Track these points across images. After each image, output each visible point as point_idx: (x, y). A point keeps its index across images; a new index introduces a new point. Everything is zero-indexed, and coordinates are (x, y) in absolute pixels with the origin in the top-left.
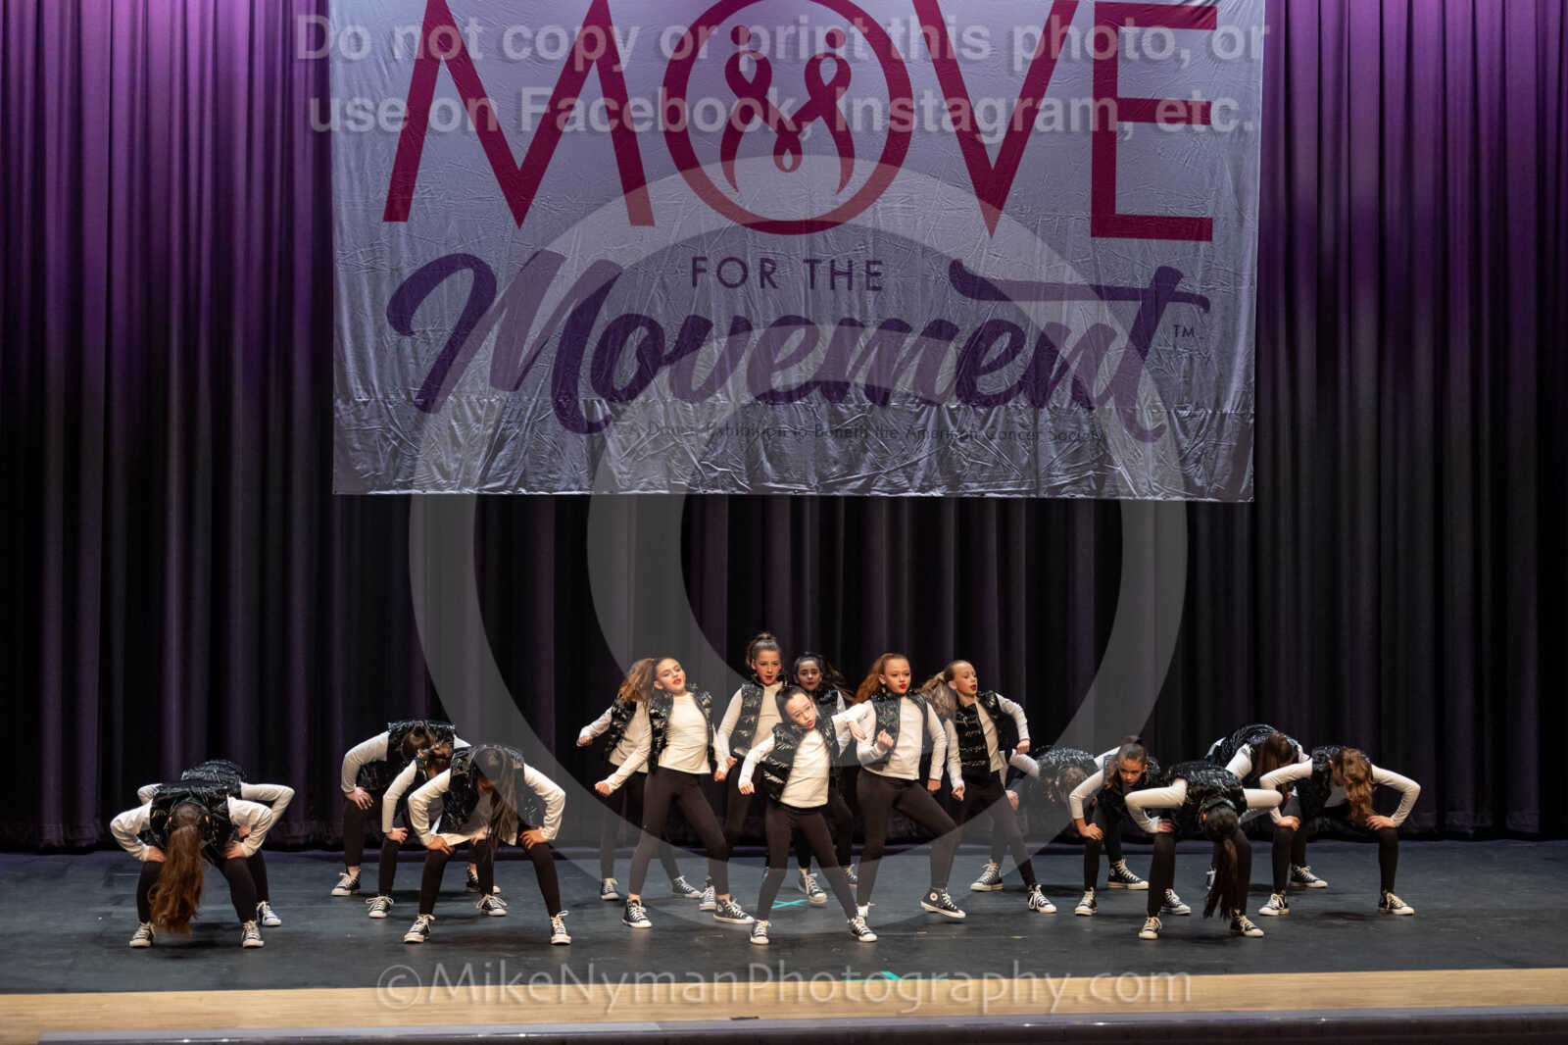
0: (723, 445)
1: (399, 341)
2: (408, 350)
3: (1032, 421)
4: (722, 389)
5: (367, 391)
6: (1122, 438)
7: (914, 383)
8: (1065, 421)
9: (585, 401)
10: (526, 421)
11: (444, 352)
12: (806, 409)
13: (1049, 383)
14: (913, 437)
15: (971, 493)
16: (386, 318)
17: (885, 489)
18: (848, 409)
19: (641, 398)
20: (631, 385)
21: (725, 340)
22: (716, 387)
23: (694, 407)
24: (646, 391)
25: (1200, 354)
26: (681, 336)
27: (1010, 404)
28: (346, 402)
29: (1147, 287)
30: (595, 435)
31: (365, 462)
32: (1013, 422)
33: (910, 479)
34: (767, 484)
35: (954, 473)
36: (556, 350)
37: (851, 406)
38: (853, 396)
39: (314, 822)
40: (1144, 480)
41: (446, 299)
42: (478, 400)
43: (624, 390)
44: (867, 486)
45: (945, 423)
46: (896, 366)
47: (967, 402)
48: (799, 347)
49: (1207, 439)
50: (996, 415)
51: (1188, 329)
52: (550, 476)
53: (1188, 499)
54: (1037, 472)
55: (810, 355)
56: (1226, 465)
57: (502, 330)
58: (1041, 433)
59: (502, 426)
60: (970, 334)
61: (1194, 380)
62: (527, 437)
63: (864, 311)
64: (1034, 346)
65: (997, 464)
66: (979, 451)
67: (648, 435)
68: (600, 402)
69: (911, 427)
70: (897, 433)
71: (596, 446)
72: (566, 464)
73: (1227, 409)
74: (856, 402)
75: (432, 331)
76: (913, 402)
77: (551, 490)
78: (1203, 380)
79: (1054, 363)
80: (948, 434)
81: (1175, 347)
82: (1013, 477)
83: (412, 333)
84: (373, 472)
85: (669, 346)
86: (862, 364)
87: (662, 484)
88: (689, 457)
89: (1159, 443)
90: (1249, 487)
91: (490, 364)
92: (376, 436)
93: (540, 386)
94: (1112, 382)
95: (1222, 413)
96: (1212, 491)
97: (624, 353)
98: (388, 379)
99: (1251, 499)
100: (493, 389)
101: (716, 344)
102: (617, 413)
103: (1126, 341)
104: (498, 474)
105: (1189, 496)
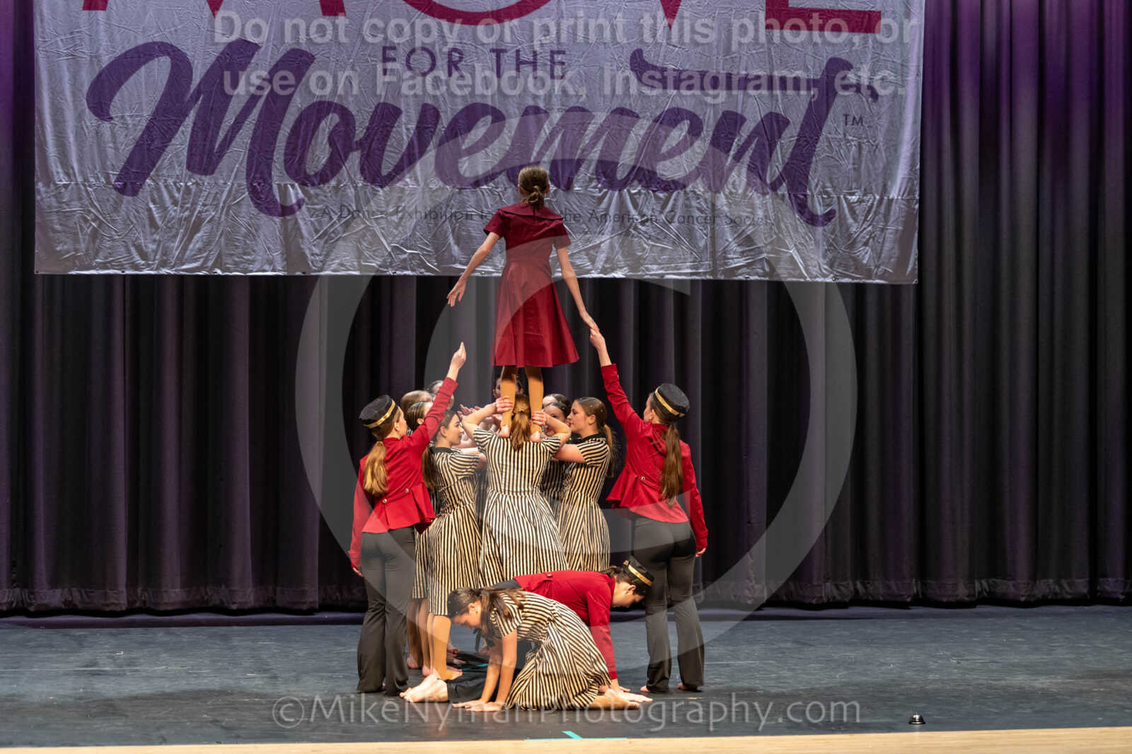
0: (413, 226)
1: (99, 126)
2: (107, 135)
3: (710, 206)
4: (412, 173)
5: (67, 174)
6: (794, 223)
7: (596, 172)
8: (740, 206)
9: (279, 185)
10: (221, 204)
11: (142, 136)
12: (492, 193)
13: (725, 169)
14: (596, 221)
15: (651, 275)
16: (86, 104)
19: (333, 183)
20: (323, 170)
21: (414, 126)
22: (406, 170)
23: (384, 191)
24: (338, 175)
25: (868, 142)
26: (372, 121)
27: (688, 190)
28: (47, 185)
29: (819, 77)
30: (288, 218)
31: (65, 243)
32: (692, 207)
33: (593, 261)
34: (454, 266)
35: (635, 255)
36: (250, 136)
39: (17, 590)
40: (815, 263)
41: (143, 83)
42: (175, 183)
43: (316, 174)
45: (626, 207)
46: (579, 151)
47: (647, 187)
48: (486, 133)
49: (875, 223)
50: (675, 200)
51: (857, 119)
52: (245, 257)
53: (855, 281)
54: (713, 253)
55: (496, 142)
56: (892, 248)
57: (198, 115)
58: (719, 217)
59: (199, 208)
60: (651, 121)
61: (863, 166)
62: (222, 220)
63: (549, 97)
64: (711, 133)
65: (674, 245)
66: (659, 234)
67: (340, 217)
68: (293, 186)
69: (594, 211)
70: (580, 216)
71: (290, 227)
72: (260, 246)
73: (894, 194)
75: (131, 116)
76: (595, 187)
77: (246, 270)
78: (871, 166)
79: (729, 150)
80: (629, 219)
81: (845, 135)
82: (690, 260)
83: (112, 118)
84: (73, 253)
85: (360, 133)
86: (547, 150)
88: (379, 239)
89: (830, 226)
90: (913, 269)
91: (186, 149)
92: (76, 218)
93: (235, 170)
94: (785, 169)
95: (888, 199)
96: (879, 273)
97: (317, 138)
98: (88, 163)
99: (915, 281)
100: (189, 173)
101: (405, 128)
102: (310, 197)
103: (798, 130)
104: (195, 255)
105: (857, 278)
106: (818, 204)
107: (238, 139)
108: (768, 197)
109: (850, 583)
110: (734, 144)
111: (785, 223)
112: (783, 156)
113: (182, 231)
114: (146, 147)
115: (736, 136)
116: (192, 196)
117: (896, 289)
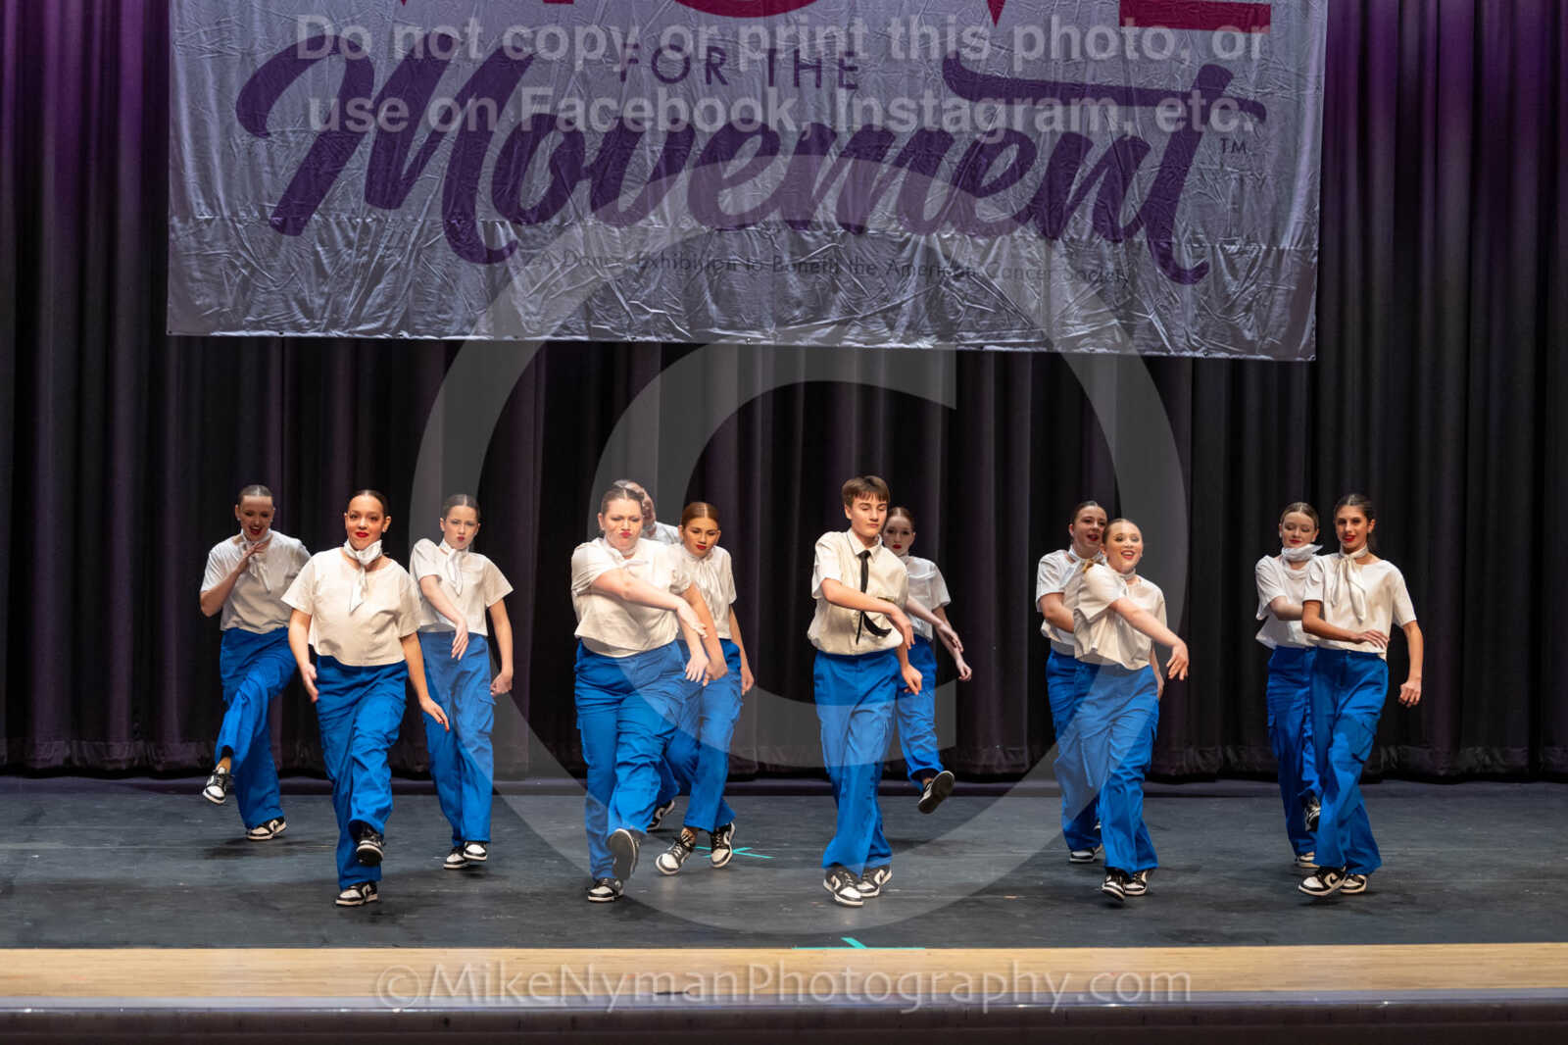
0: (657, 279)
1: (251, 145)
2: (263, 155)
3: (1044, 255)
4: (657, 208)
5: (210, 206)
6: (1154, 279)
7: (897, 210)
8: (1084, 256)
9: (485, 223)
10: (410, 247)
11: (308, 157)
12: (762, 236)
13: (1065, 208)
14: (896, 274)
15: (967, 345)
16: (235, 116)
17: (861, 338)
18: (815, 237)
19: (555, 220)
20: (542, 204)
21: (661, 148)
22: (650, 206)
23: (621, 232)
24: (562, 211)
25: (1252, 174)
26: (606, 141)
27: (1017, 234)
28: (184, 220)
29: (1189, 88)
30: (497, 265)
31: (208, 296)
32: (1021, 257)
33: (892, 327)
34: (712, 330)
35: (946, 319)
36: (448, 158)
37: (818, 233)
38: (821, 220)
39: (141, 744)
40: (1181, 332)
41: (310, 89)
42: (350, 219)
43: (533, 209)
44: (837, 336)
46: (875, 184)
47: (962, 230)
48: (754, 160)
49: (1260, 281)
50: (999, 248)
51: (1239, 144)
52: (439, 316)
53: (1234, 356)
54: (1048, 320)
55: (768, 170)
56: (1282, 315)
57: (382, 133)
59: (380, 252)
60: (969, 145)
61: (1246, 206)
62: (411, 267)
63: (834, 115)
64: (1046, 161)
65: (997, 307)
66: (977, 292)
67: (563, 266)
68: (503, 224)
69: (893, 261)
70: (875, 267)
71: (497, 281)
72: (459, 302)
73: (1286, 244)
74: (825, 229)
75: (294, 132)
76: (896, 230)
77: (440, 333)
78: (1255, 207)
79: (1070, 184)
80: (939, 272)
81: (1222, 165)
82: (1017, 327)
83: (268, 134)
84: (216, 308)
85: (590, 156)
86: (834, 181)
87: (580, 329)
88: (615, 295)
89: (1201, 284)
90: (1309, 340)
91: (365, 175)
92: (221, 264)
93: (428, 203)
94: (1143, 209)
95: (1278, 250)
96: (1265, 347)
97: (534, 163)
98: (237, 192)
99: (1312, 357)
100: (369, 206)
101: (649, 152)
102: (525, 239)
103: (1161, 158)
104: (374, 313)
105: (1236, 353)
106: (1185, 256)
107: (432, 162)
108: (1120, 245)
109: (1220, 748)
110: (1077, 176)
111: (1143, 280)
112: (1140, 195)
113: (358, 281)
114: (312, 172)
115: (1077, 164)
116: (372, 235)
117: (1285, 368)
